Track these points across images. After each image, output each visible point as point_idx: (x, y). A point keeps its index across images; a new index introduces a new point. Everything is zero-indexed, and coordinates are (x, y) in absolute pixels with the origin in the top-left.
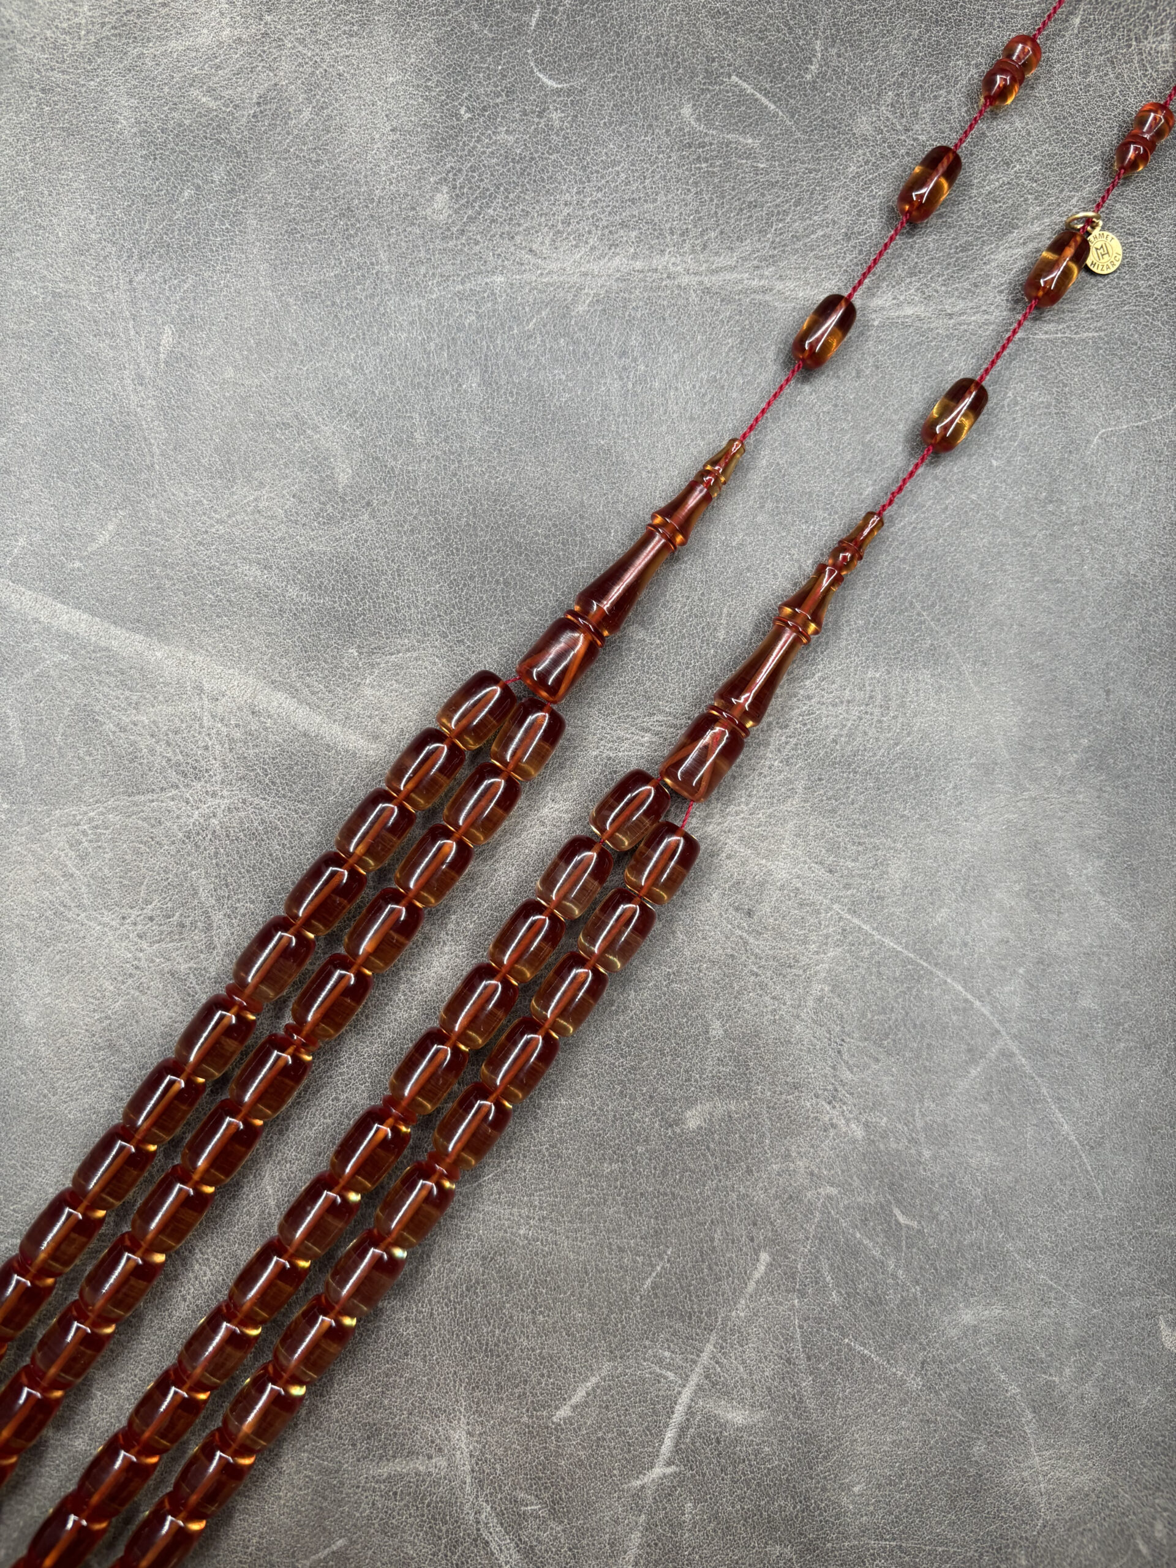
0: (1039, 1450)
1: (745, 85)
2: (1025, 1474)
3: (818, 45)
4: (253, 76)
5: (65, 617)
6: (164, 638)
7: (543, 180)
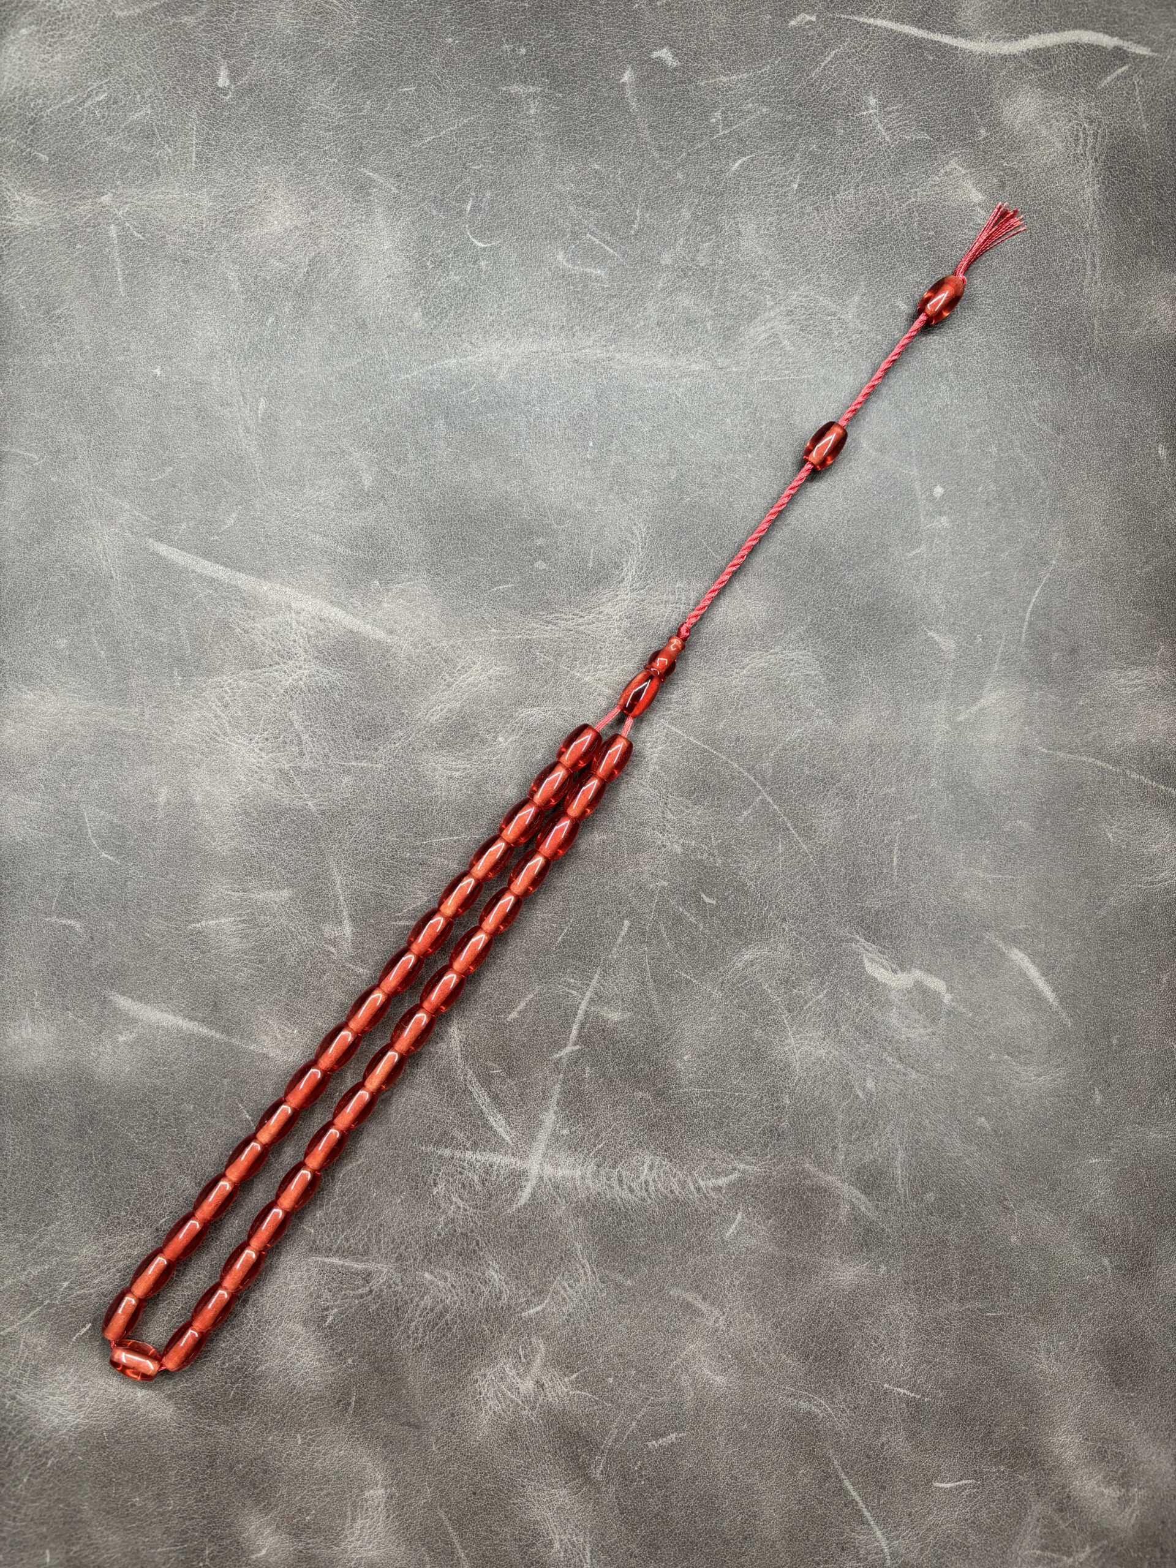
0: (794, 1034)
1: (595, 239)
2: (786, 1049)
3: (638, 213)
4: (306, 248)
5: (211, 569)
6: (268, 578)
7: (477, 301)
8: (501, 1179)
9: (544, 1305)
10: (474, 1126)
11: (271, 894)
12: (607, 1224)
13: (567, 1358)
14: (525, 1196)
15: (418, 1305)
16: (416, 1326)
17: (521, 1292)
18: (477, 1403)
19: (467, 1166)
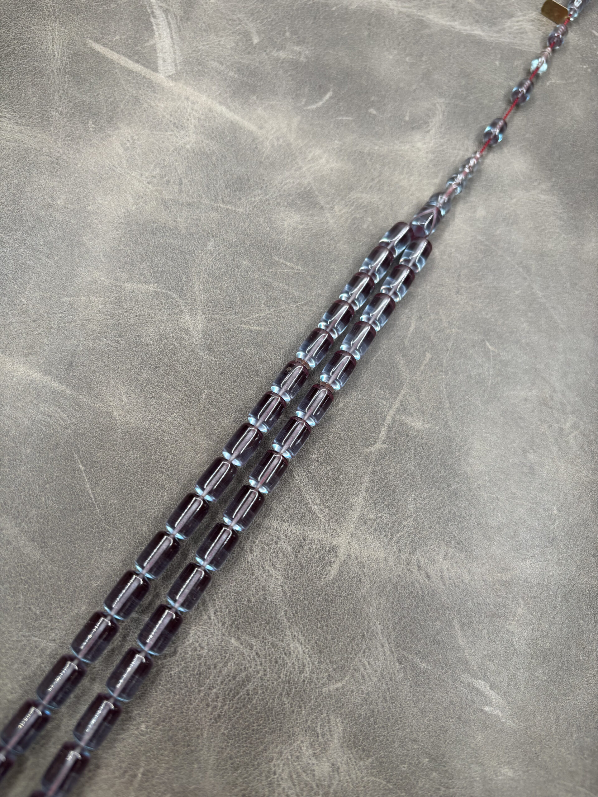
8: (313, 552)
9: (344, 682)
10: (292, 501)
11: (139, 286)
12: (406, 606)
13: (364, 740)
14: (333, 571)
15: (220, 672)
16: (216, 693)
17: (322, 667)
18: (270, 784)
19: (282, 537)
